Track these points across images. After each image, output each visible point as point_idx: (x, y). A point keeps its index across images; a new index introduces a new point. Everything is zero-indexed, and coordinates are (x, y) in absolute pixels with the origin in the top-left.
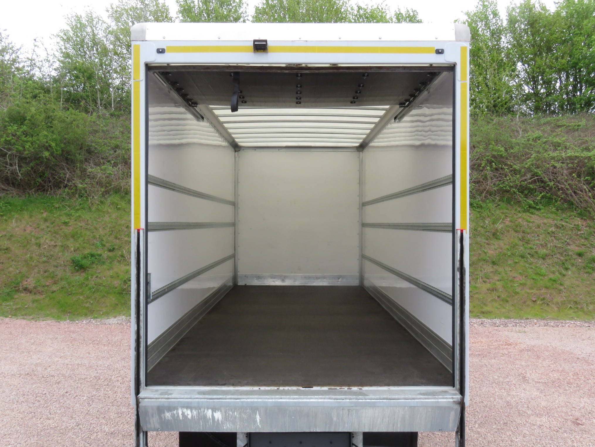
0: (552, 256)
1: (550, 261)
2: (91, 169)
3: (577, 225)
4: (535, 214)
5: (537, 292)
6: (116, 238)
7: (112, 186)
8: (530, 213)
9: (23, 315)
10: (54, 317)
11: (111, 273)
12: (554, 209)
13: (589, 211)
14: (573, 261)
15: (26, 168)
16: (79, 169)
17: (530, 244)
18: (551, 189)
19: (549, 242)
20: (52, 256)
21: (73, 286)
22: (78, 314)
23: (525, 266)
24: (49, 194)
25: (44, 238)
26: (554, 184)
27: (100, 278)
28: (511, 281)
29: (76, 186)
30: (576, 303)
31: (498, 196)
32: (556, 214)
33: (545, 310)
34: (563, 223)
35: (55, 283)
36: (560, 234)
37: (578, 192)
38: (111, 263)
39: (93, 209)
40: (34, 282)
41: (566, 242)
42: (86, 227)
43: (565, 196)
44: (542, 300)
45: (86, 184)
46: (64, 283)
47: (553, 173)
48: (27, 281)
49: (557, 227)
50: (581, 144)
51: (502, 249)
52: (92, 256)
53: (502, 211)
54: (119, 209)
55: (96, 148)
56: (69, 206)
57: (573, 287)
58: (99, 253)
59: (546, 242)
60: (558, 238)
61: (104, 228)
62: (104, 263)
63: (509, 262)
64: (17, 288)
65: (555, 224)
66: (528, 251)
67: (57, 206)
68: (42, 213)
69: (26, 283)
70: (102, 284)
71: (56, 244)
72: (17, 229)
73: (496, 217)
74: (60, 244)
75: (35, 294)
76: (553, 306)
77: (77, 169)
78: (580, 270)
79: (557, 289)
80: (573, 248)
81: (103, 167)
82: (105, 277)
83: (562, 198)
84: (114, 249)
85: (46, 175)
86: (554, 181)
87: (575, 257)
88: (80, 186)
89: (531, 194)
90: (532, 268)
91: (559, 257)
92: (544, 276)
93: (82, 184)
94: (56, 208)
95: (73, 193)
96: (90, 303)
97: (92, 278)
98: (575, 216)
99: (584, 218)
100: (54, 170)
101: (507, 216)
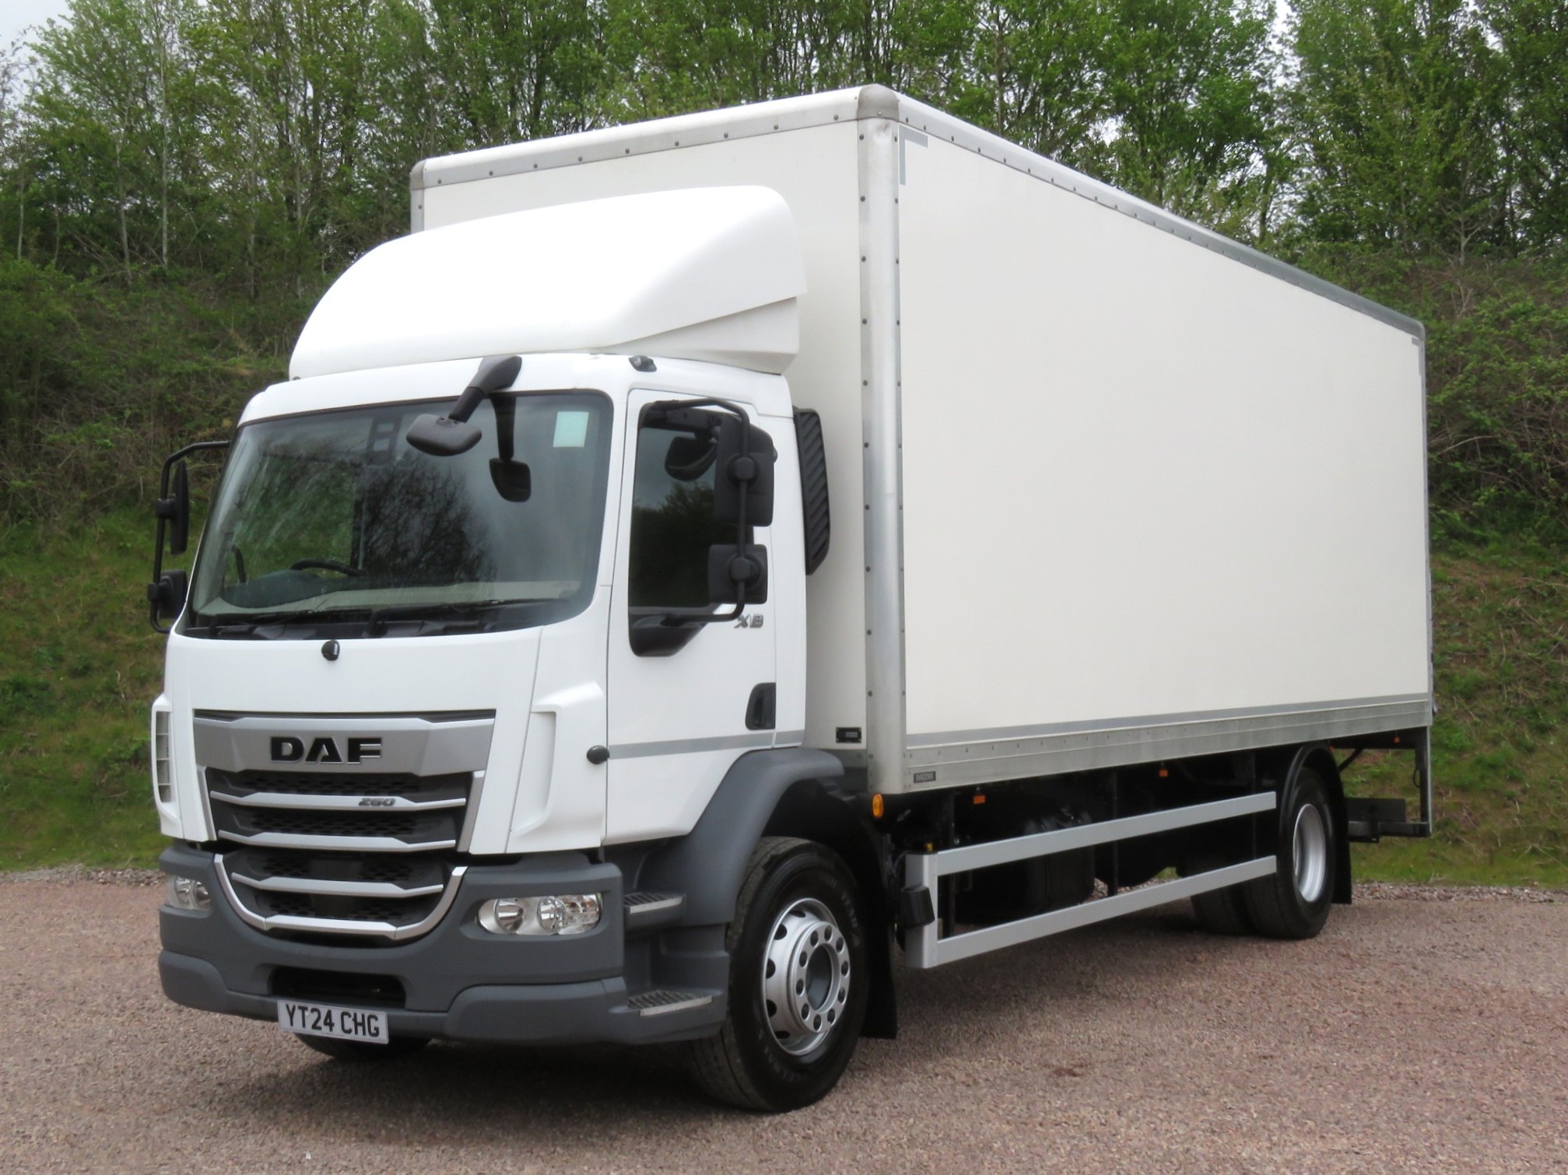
0: (1500, 687)
1: (1486, 705)
4: (1465, 556)
6: (101, 636)
8: (1450, 553)
11: (68, 738)
12: (1532, 541)
32: (1540, 554)
36: (1540, 620)
41: (1555, 643)
42: (14, 606)
49: (1533, 595)
57: (1552, 787)
60: (1527, 631)
62: (52, 710)
65: (1530, 588)
70: (35, 770)
82: (47, 750)
92: (1460, 751)
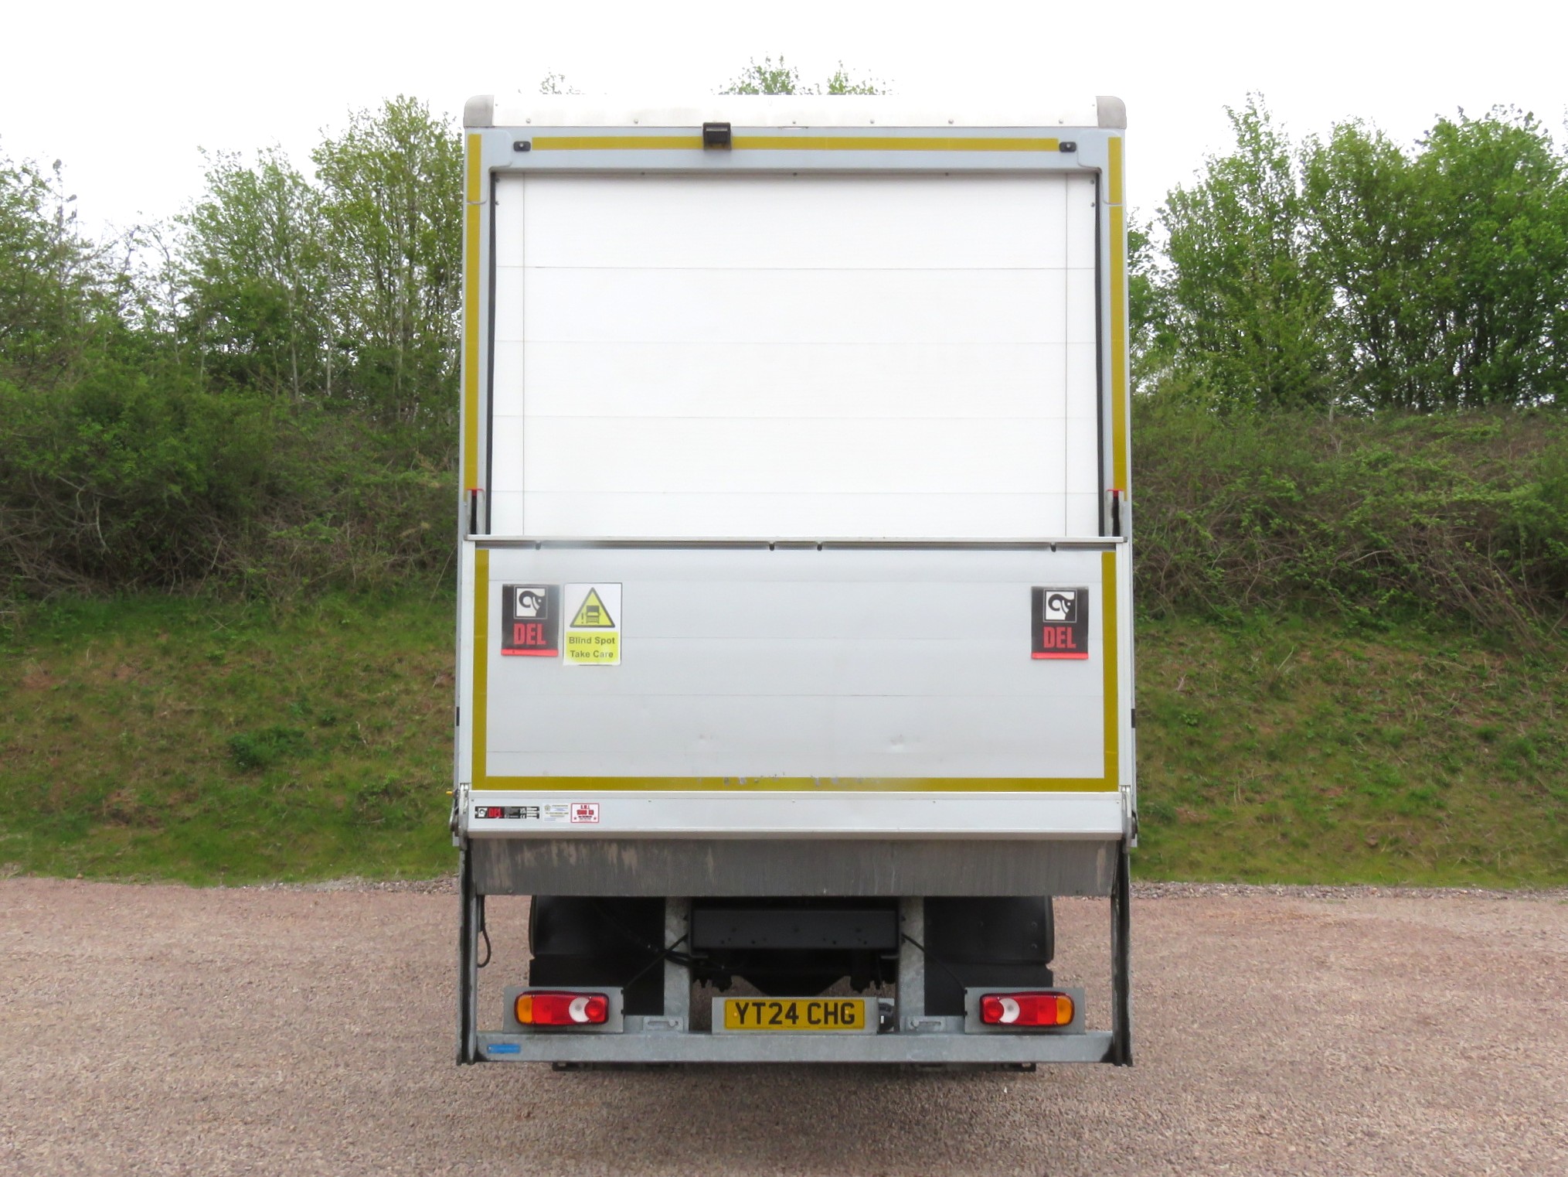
2: (277, 531)
3: (1480, 667)
5: (1380, 824)
7: (329, 573)
9: (109, 874)
10: (186, 879)
13: (1509, 634)
14: (1469, 753)
15: (119, 527)
16: (247, 531)
17: (1361, 711)
18: (1413, 580)
19: (1411, 707)
20: (181, 735)
21: (234, 807)
22: (245, 873)
23: (1350, 764)
24: (174, 592)
25: (163, 694)
26: (1420, 569)
27: (299, 788)
28: (1315, 798)
29: (241, 573)
30: (1476, 850)
31: (1282, 598)
33: (1401, 868)
34: (1445, 662)
35: (189, 800)
37: (1480, 587)
38: (325, 753)
39: (283, 626)
40: (137, 797)
43: (1449, 597)
44: (1391, 844)
45: (264, 566)
46: (211, 799)
47: (1418, 542)
48: (119, 795)
50: (1490, 475)
51: (1291, 723)
52: (280, 735)
53: (1292, 633)
54: (346, 627)
55: (289, 483)
56: (223, 620)
58: (297, 728)
59: (1403, 707)
61: (309, 670)
63: (1311, 755)
64: (95, 813)
66: (1358, 728)
67: (194, 618)
68: (157, 635)
69: (116, 799)
71: (192, 707)
72: (95, 673)
73: (1277, 647)
74: (201, 707)
75: (140, 825)
76: (1421, 857)
77: (242, 529)
78: (1488, 772)
79: (1428, 817)
80: (1469, 720)
81: (305, 526)
83: (1440, 602)
84: (333, 719)
85: (166, 544)
86: (1420, 561)
87: (1473, 742)
88: (251, 570)
89: (1365, 593)
90: (1367, 769)
91: (1433, 741)
93: (255, 566)
94: (192, 624)
95: (232, 588)
96: (275, 845)
97: (280, 787)
98: (1474, 647)
99: (1496, 650)
100: (185, 532)
101: (1303, 646)
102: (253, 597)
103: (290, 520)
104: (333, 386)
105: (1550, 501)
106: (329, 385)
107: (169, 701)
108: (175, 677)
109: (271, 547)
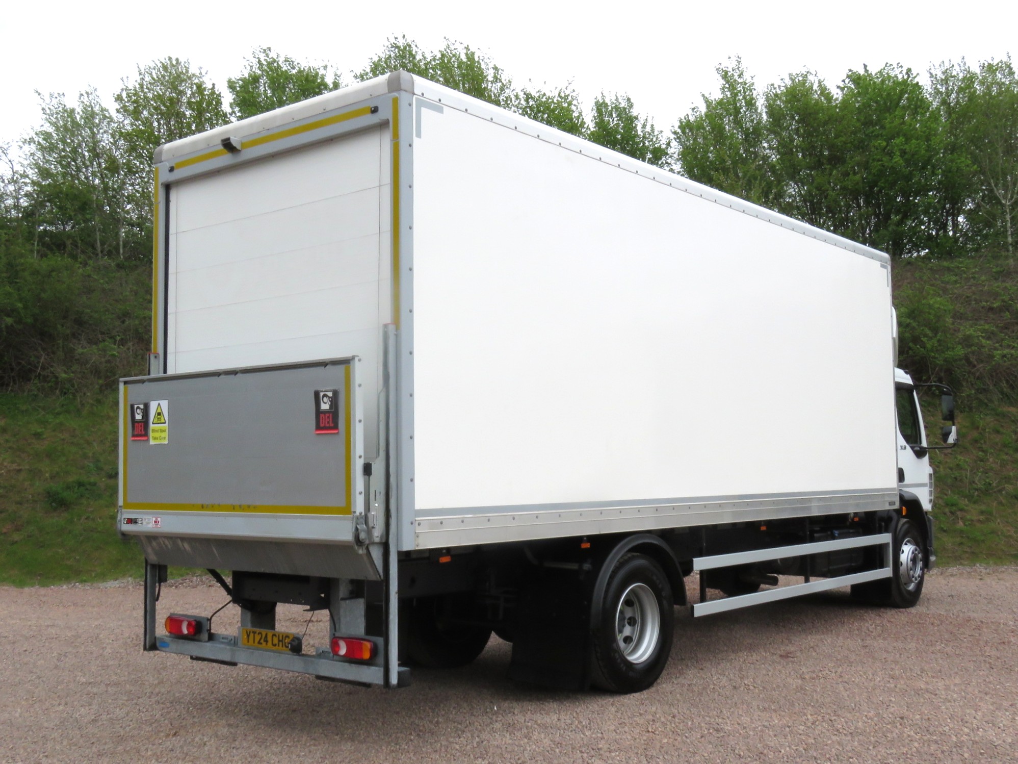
2: (81, 349)
10: (13, 582)
16: (61, 350)
20: (13, 486)
21: (48, 533)
22: (53, 577)
24: (11, 390)
27: (93, 519)
29: (57, 378)
35: (18, 529)
39: (85, 412)
45: (73, 372)
46: (33, 528)
52: (80, 484)
55: (91, 317)
56: (44, 409)
58: (92, 480)
61: (102, 441)
67: (24, 408)
71: (21, 468)
74: (27, 467)
77: (58, 348)
81: (101, 345)
85: (6, 358)
88: (64, 375)
93: (65, 372)
94: (23, 411)
95: (50, 387)
96: (75, 558)
97: (79, 520)
100: (19, 351)
102: (65, 393)
103: (91, 342)
104: (124, 252)
105: (914, 318)
106: (121, 251)
107: (5, 464)
108: (10, 448)
109: (78, 360)
